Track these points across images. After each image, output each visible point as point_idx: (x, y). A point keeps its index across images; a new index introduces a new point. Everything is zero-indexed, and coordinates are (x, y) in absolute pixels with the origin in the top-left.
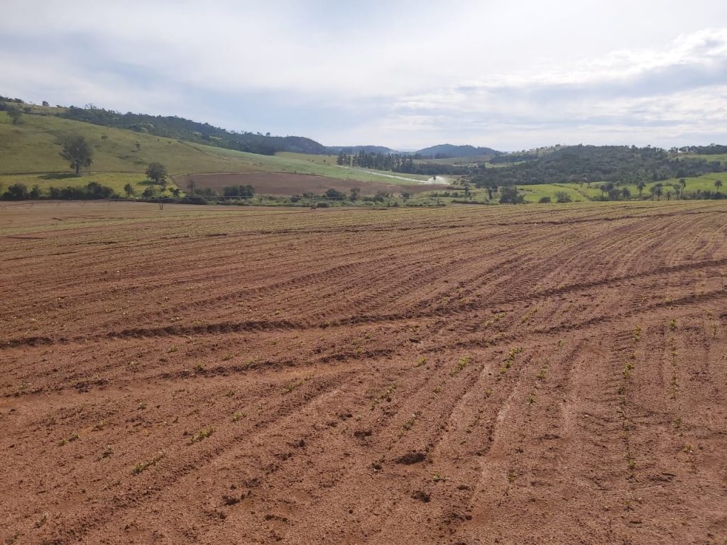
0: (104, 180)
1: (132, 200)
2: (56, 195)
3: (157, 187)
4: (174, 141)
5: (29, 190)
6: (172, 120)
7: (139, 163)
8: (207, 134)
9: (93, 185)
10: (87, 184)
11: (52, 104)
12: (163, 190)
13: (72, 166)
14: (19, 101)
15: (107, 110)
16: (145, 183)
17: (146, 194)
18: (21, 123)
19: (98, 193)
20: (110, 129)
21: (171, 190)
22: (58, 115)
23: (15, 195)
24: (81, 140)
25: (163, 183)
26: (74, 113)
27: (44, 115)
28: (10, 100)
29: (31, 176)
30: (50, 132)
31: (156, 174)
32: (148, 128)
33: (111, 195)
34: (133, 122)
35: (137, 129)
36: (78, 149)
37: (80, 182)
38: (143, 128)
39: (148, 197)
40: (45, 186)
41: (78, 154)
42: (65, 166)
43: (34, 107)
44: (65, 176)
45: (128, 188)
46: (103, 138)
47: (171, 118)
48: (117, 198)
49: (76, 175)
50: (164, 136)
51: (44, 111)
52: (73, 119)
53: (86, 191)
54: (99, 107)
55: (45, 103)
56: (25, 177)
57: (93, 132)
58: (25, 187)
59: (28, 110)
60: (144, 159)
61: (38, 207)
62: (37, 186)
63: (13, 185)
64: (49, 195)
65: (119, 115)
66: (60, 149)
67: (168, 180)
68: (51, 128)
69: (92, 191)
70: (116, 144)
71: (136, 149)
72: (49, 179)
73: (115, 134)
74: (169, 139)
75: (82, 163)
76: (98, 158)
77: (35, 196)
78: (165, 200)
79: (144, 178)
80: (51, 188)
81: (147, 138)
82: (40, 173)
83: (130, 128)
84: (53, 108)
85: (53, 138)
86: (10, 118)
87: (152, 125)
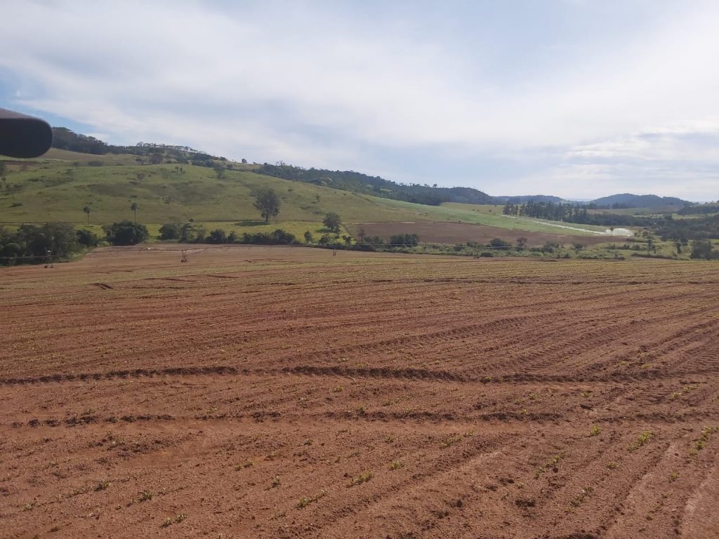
0: (287, 228)
1: (310, 246)
2: (249, 240)
3: (332, 235)
4: (349, 193)
5: (227, 235)
6: (348, 175)
7: (318, 213)
8: (378, 186)
9: (279, 231)
10: (274, 231)
11: (250, 162)
12: (337, 237)
13: (263, 215)
14: (223, 159)
15: (294, 166)
16: (321, 231)
17: (323, 240)
18: (224, 178)
19: (283, 239)
20: (296, 183)
21: (344, 237)
22: (254, 171)
23: (215, 239)
24: (271, 192)
25: (337, 231)
26: (267, 169)
27: (242, 171)
28: (217, 158)
29: (230, 223)
30: (247, 186)
31: (332, 223)
32: (327, 181)
33: (293, 242)
34: (315, 177)
35: (318, 183)
36: (268, 201)
37: (268, 230)
38: (323, 182)
39: (324, 244)
40: (240, 232)
41: (268, 204)
42: (257, 215)
43: (235, 164)
44: (256, 224)
45: (307, 236)
46: (290, 190)
47: (347, 173)
48: (297, 244)
49: (266, 223)
50: (340, 189)
51: (243, 168)
52: (268, 175)
53: (272, 237)
54: (288, 164)
55: (243, 160)
56: (224, 224)
57: (281, 186)
58: (224, 233)
59: (230, 166)
60: (322, 209)
61: (233, 250)
62: (233, 232)
63: (214, 230)
64: (243, 240)
65: (304, 171)
66: (253, 200)
67: (341, 228)
68: (248, 182)
69: (278, 237)
70: (299, 196)
71: (316, 201)
72: (243, 226)
73: (300, 188)
74: (345, 192)
75: (270, 213)
76: (284, 209)
77: (231, 240)
78: (339, 247)
79: (322, 226)
80: (245, 234)
81: (326, 190)
82: (237, 221)
83: (312, 182)
84: (251, 165)
85: (249, 190)
86: (215, 173)
87: (330, 179)
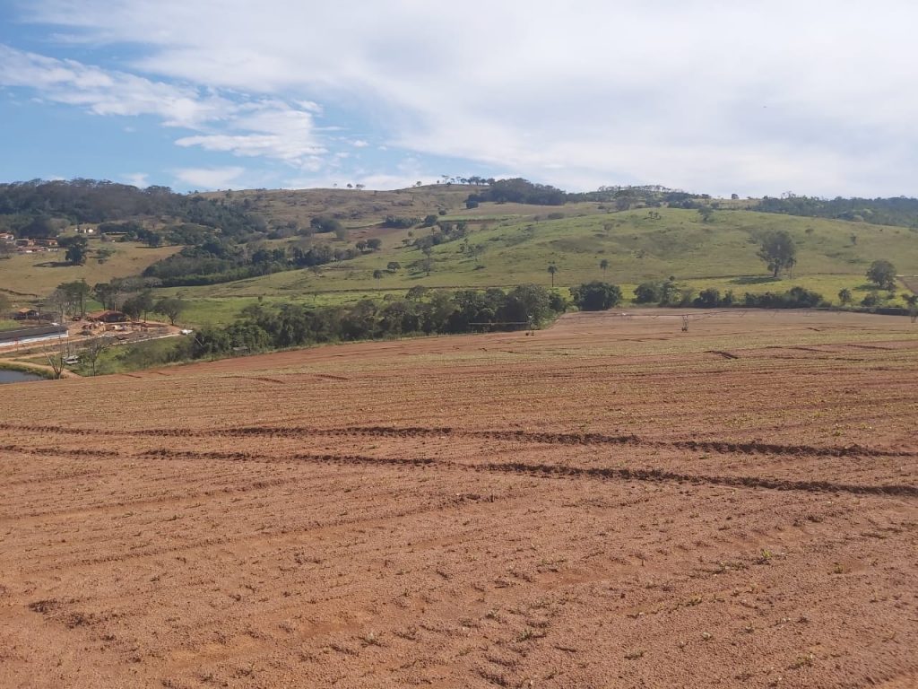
0: (810, 285)
1: (846, 310)
2: (752, 303)
3: (882, 293)
4: (904, 230)
5: (723, 296)
6: (896, 202)
7: (854, 262)
9: (798, 289)
10: (790, 289)
11: (742, 197)
12: (891, 297)
13: (770, 268)
14: (706, 197)
15: (809, 197)
16: (864, 288)
17: (867, 302)
18: (712, 221)
19: (803, 301)
20: (816, 220)
21: (905, 297)
22: (748, 209)
23: (706, 301)
24: (783, 236)
25: (891, 287)
26: (769, 205)
27: (733, 209)
28: (697, 197)
29: (722, 280)
30: (743, 229)
31: (881, 275)
32: (864, 215)
33: (820, 303)
34: (842, 209)
35: (849, 217)
36: (779, 248)
37: (780, 287)
38: (856, 216)
39: (868, 306)
40: (739, 291)
41: (779, 252)
42: (761, 268)
43: (722, 202)
44: (761, 280)
45: (844, 295)
46: (807, 231)
47: (894, 200)
48: (827, 307)
49: (774, 278)
50: (886, 224)
51: (735, 205)
52: (770, 211)
53: (788, 298)
54: (799, 194)
55: (734, 196)
56: (716, 281)
57: (796, 226)
58: (718, 293)
59: (716, 205)
60: (861, 256)
61: (732, 315)
62: (731, 292)
63: (705, 290)
64: (744, 303)
65: (825, 202)
66: (758, 248)
67: (897, 283)
68: (745, 224)
69: (796, 298)
70: (823, 239)
71: (852, 244)
72: (744, 283)
73: (823, 226)
74: (897, 229)
75: (782, 264)
76: (801, 255)
77: (727, 303)
78: (897, 311)
79: (864, 281)
80: (747, 294)
81: (866, 227)
82: (732, 276)
83: (839, 217)
84: (744, 201)
85: (747, 235)
86: (700, 216)
87: (869, 211)
